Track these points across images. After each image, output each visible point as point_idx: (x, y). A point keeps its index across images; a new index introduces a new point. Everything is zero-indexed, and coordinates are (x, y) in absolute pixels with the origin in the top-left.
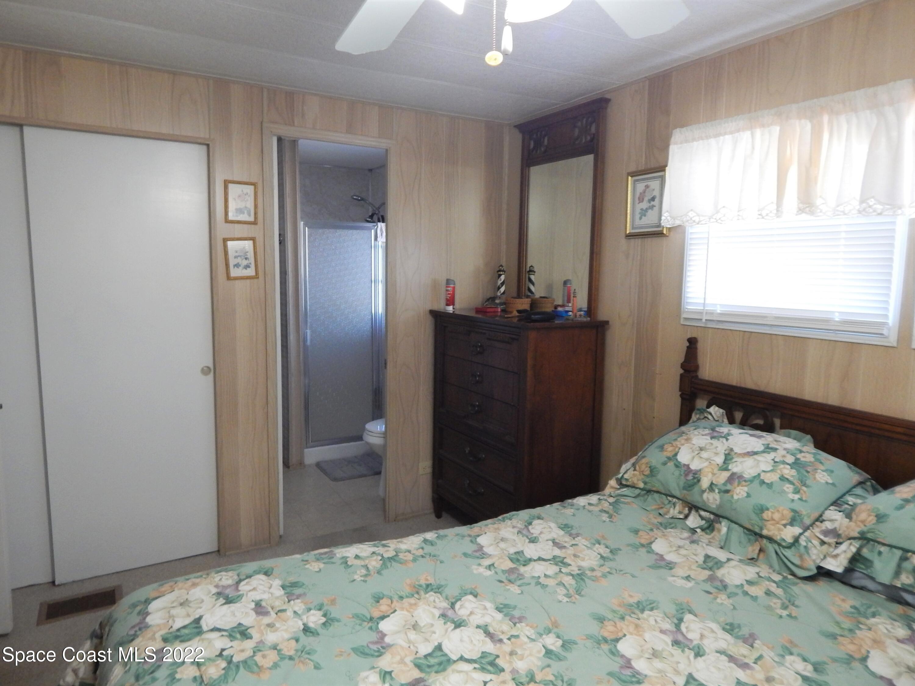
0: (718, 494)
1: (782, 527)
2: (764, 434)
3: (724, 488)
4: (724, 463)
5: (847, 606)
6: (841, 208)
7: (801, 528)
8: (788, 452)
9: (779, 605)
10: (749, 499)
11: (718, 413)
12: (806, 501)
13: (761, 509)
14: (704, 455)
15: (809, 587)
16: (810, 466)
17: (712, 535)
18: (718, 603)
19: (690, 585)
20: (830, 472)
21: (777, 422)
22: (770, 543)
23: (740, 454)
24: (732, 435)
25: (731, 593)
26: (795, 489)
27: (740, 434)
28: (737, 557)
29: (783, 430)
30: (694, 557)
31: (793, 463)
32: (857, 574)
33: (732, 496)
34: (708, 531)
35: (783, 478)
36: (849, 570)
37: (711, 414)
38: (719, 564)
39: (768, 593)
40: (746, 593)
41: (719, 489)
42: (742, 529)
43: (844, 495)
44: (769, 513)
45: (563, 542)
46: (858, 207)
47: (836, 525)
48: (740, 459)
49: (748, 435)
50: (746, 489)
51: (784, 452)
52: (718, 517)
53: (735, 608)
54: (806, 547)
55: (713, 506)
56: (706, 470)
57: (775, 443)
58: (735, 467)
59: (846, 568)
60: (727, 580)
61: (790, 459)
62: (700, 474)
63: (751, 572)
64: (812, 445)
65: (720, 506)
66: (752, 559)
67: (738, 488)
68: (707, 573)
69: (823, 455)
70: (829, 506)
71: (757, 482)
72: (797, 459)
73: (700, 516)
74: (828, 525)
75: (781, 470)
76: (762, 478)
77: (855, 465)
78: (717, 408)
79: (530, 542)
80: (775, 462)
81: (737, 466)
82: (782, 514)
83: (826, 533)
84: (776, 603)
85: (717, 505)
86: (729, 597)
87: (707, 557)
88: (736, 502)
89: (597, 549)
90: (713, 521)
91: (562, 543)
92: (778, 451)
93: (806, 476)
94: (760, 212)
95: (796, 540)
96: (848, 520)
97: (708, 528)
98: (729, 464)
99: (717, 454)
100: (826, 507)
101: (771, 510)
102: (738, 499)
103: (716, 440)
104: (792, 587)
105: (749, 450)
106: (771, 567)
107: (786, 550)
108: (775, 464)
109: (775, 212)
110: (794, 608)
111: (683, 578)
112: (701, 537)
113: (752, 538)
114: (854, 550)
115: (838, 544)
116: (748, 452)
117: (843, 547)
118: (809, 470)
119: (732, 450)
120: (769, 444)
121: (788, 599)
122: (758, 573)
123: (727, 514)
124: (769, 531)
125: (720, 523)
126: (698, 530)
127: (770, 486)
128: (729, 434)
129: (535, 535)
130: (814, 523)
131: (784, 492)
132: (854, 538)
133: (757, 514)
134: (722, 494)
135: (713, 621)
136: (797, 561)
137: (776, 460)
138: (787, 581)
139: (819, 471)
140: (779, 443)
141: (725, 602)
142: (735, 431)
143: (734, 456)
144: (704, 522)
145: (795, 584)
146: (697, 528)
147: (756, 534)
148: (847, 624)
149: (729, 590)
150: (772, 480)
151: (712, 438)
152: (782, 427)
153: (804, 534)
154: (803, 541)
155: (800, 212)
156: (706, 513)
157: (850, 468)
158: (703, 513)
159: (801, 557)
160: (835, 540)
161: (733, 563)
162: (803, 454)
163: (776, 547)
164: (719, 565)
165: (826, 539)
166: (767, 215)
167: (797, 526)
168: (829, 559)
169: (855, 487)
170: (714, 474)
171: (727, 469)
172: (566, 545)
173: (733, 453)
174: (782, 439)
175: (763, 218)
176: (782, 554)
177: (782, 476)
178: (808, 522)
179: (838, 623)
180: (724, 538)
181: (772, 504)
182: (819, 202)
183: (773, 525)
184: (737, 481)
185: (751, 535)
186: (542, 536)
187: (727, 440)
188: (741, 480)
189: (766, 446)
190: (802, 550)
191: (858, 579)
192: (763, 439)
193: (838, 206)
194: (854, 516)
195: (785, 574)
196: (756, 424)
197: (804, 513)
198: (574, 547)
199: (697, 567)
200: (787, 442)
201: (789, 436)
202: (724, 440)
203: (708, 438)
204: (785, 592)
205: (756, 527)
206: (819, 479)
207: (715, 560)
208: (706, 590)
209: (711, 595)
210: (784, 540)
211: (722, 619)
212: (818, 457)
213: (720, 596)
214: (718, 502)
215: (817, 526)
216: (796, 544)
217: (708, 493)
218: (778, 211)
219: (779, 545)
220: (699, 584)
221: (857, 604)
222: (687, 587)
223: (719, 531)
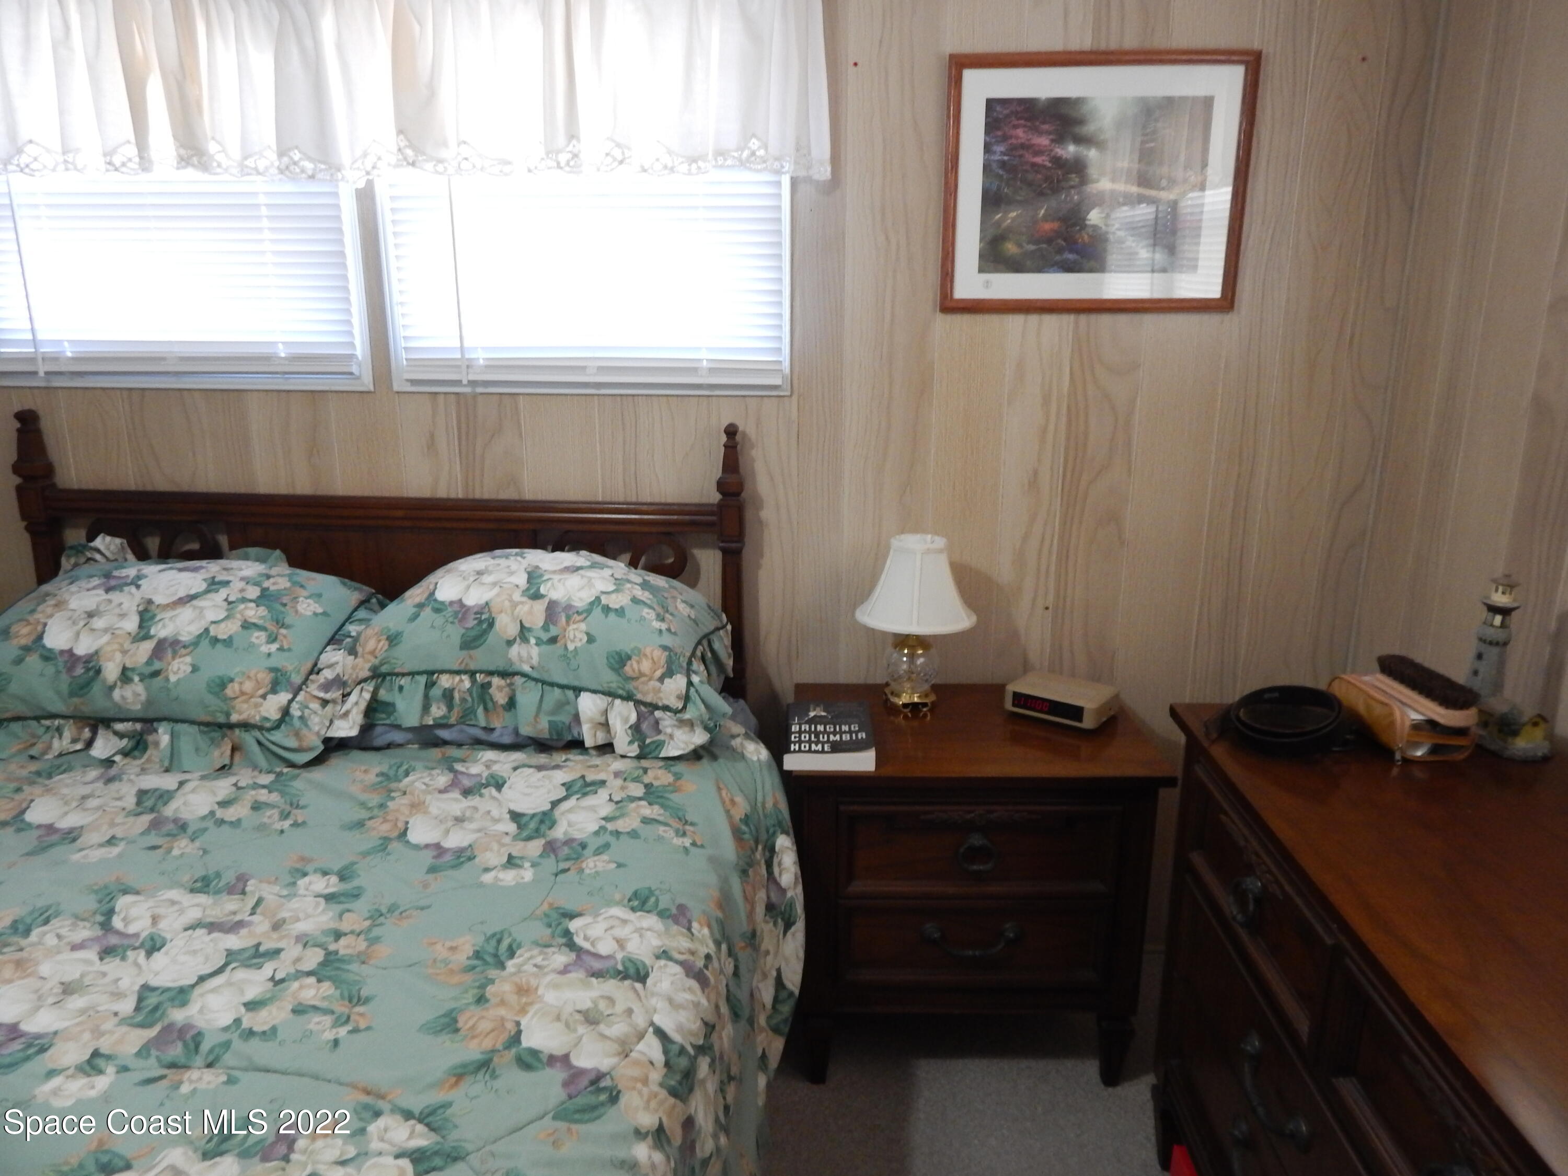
0: (140, 684)
1: (260, 700)
2: (204, 563)
3: (148, 670)
4: (140, 627)
5: (371, 778)
6: (250, 162)
7: (287, 691)
8: (247, 583)
9: (276, 817)
10: (197, 673)
11: (112, 547)
12: (289, 650)
13: (222, 684)
14: (98, 623)
15: (317, 774)
16: (286, 595)
17: (146, 756)
18: (174, 857)
19: (115, 851)
20: (318, 596)
21: (223, 540)
22: (246, 731)
23: (168, 605)
24: (146, 577)
25: (194, 833)
26: (269, 636)
27: (160, 571)
28: (197, 775)
29: (234, 552)
30: (119, 803)
31: (259, 597)
32: (379, 730)
33: (167, 679)
34: (136, 753)
35: (247, 626)
36: (367, 728)
37: (98, 551)
38: (165, 796)
39: (257, 807)
40: (222, 822)
41: (139, 675)
42: (196, 727)
43: (343, 625)
44: (236, 686)
45: (227, 915)
46: (277, 164)
47: (338, 669)
48: (168, 614)
49: (174, 572)
50: (188, 659)
51: (242, 584)
52: (149, 722)
53: (205, 852)
54: (301, 718)
55: (136, 708)
56: (109, 648)
57: (225, 573)
58: (162, 630)
59: (361, 726)
60: (185, 815)
61: (253, 592)
62: (98, 660)
63: (224, 787)
64: (286, 565)
65: (149, 703)
66: (223, 767)
67: (177, 661)
68: (146, 819)
69: (303, 575)
70: (325, 648)
71: (205, 643)
72: (264, 590)
73: (116, 733)
74: (328, 674)
75: (241, 613)
76: (212, 633)
77: (352, 578)
78: (108, 539)
79: (149, 954)
80: (230, 603)
81: (164, 626)
82: (257, 681)
83: (327, 687)
84: (270, 817)
85: (142, 704)
86: (192, 841)
87: (142, 794)
88: (176, 687)
89: (307, 889)
90: (141, 734)
91: (230, 918)
92: (231, 584)
93: (283, 613)
94: (108, 158)
95: (285, 712)
96: (352, 657)
97: (135, 748)
98: (151, 626)
99: (123, 616)
100: (320, 649)
101: (237, 679)
102: (179, 680)
103: (118, 593)
104: (291, 784)
105: (182, 593)
106: (255, 767)
107: (272, 732)
108: (231, 606)
109: (137, 160)
110: (299, 811)
111: (101, 845)
112: (127, 767)
113: (217, 735)
114: (367, 696)
115: (345, 696)
116: (180, 599)
117: (353, 698)
118: (285, 601)
119: (150, 602)
120: (214, 578)
121: (288, 802)
122: (235, 785)
123: (165, 712)
124: (242, 712)
125: (156, 731)
126: (117, 758)
127: (228, 642)
128: (139, 577)
129: (144, 935)
130: (307, 679)
131: (252, 646)
132: (365, 680)
133: (216, 694)
134: (147, 680)
135: (171, 888)
136: (292, 743)
137: (230, 599)
138: (284, 778)
139: (301, 599)
140: (231, 572)
141: (188, 850)
142: (151, 569)
143: (157, 611)
144: (125, 742)
145: (296, 777)
146: (114, 755)
147: (220, 726)
148: (374, 799)
149: (190, 831)
150: (231, 632)
151: (108, 590)
152: (233, 547)
153: (297, 699)
154: (295, 711)
155: (183, 163)
156: (125, 723)
157: (344, 584)
158: (119, 727)
159: (297, 734)
160: (341, 692)
161: (189, 787)
162: (272, 580)
163: (257, 734)
164: (165, 798)
165: (328, 696)
166: (124, 164)
167: (282, 691)
168: (337, 723)
169: (356, 610)
170: (124, 652)
171: (147, 637)
172: (238, 918)
173: (153, 607)
174: (235, 564)
175: (116, 170)
176: (268, 740)
177: (245, 621)
178: (297, 679)
179: (363, 805)
180: (168, 753)
181: (237, 669)
182: (212, 148)
183: (246, 701)
184: (169, 651)
185: (214, 731)
186: (162, 925)
187: (138, 587)
188: (177, 648)
189: (209, 581)
190: (297, 723)
191: (381, 736)
192: (203, 571)
193: (246, 158)
194: (359, 650)
195: (278, 770)
196: (186, 552)
197: (290, 668)
198: (259, 911)
199: (126, 817)
200: (243, 567)
201: (246, 558)
202: (133, 589)
203: (101, 592)
204: (283, 794)
205: (219, 715)
206: (303, 611)
207: (157, 793)
208: (150, 845)
209: (158, 851)
210: (266, 719)
211: (186, 878)
212: (296, 578)
213: (176, 844)
214: (143, 697)
215: (313, 681)
216: (287, 719)
217: (121, 688)
218: (141, 158)
219: (261, 728)
220: (134, 842)
221: (385, 768)
222: (111, 856)
223: (157, 744)
